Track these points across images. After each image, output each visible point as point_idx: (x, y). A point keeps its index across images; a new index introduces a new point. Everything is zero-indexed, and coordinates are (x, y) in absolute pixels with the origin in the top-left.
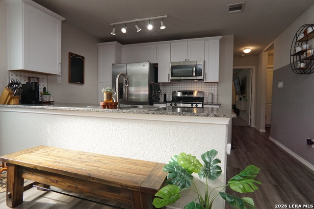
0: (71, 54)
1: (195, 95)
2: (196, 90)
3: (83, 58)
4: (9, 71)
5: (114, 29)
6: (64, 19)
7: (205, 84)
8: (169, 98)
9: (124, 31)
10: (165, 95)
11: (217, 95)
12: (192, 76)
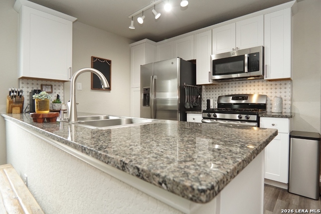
0: (93, 58)
1: (254, 100)
2: (255, 93)
3: (110, 62)
4: (19, 79)
5: (132, 22)
6: (76, 19)
7: (269, 83)
8: (214, 105)
9: (140, 20)
10: (208, 101)
11: (291, 100)
12: (243, 72)
